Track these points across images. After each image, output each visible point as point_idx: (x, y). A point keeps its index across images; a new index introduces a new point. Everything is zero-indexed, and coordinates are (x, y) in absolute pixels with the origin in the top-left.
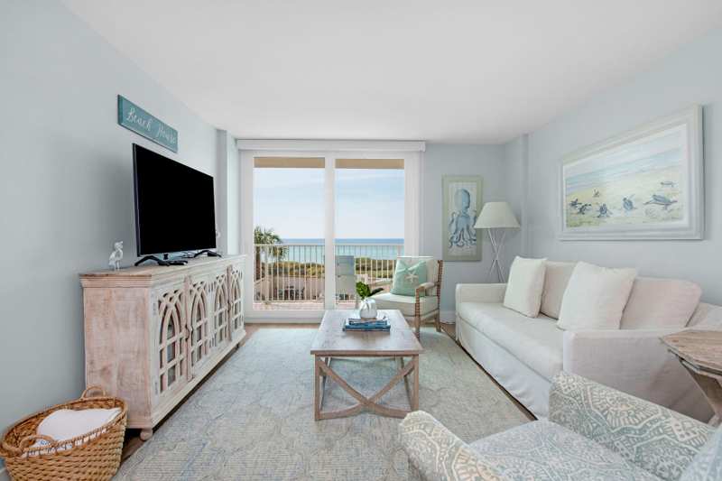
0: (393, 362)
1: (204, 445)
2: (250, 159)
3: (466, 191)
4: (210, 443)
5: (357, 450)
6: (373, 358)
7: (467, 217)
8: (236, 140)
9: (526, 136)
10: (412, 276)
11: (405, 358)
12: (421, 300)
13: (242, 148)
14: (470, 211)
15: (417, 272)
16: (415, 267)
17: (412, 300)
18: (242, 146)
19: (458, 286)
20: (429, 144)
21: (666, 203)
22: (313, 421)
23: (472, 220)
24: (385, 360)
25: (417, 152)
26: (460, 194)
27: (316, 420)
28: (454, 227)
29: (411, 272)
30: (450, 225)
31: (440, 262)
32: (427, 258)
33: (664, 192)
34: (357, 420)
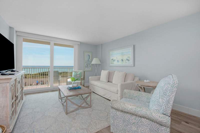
0: (77, 97)
1: (34, 131)
2: (21, 39)
3: (89, 55)
4: (35, 130)
5: (82, 117)
6: (71, 97)
7: (89, 61)
8: (16, 31)
9: (102, 44)
10: (78, 75)
11: (82, 95)
12: (82, 81)
13: (18, 34)
14: (90, 60)
15: (79, 74)
16: (79, 73)
17: (80, 81)
18: (19, 34)
19: (90, 77)
20: (81, 43)
21: (128, 60)
22: (65, 115)
23: (90, 62)
24: (75, 97)
25: (77, 44)
26: (88, 56)
27: (66, 114)
28: (86, 63)
29: (78, 74)
30: (85, 63)
31: (84, 72)
32: (81, 71)
33: (128, 58)
34: (77, 112)
